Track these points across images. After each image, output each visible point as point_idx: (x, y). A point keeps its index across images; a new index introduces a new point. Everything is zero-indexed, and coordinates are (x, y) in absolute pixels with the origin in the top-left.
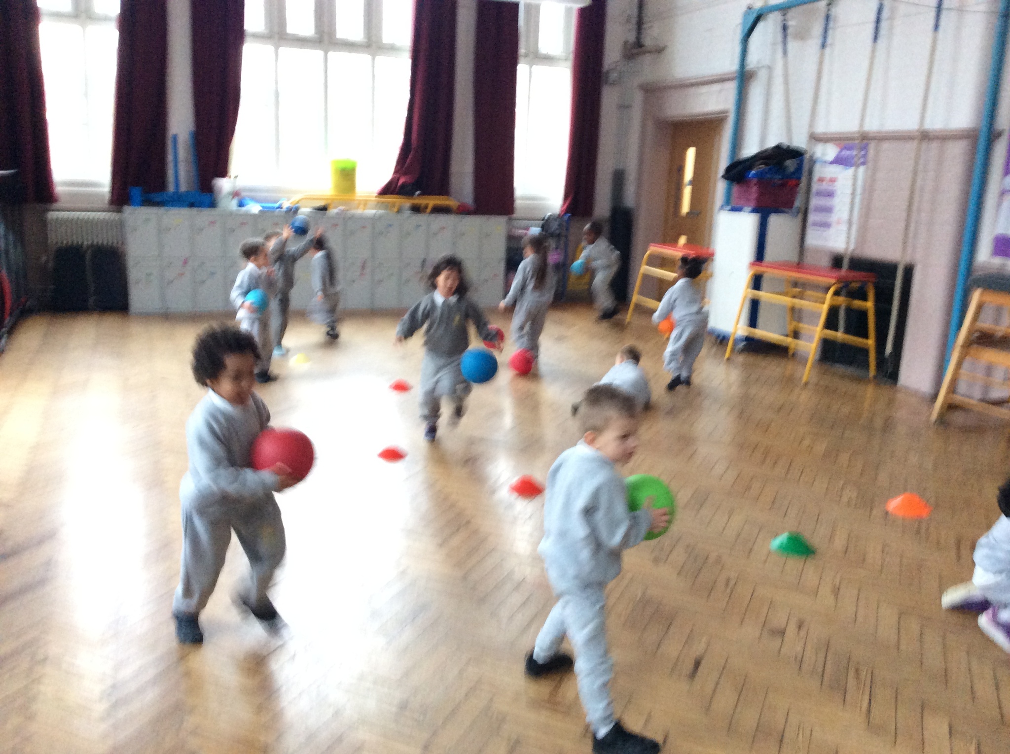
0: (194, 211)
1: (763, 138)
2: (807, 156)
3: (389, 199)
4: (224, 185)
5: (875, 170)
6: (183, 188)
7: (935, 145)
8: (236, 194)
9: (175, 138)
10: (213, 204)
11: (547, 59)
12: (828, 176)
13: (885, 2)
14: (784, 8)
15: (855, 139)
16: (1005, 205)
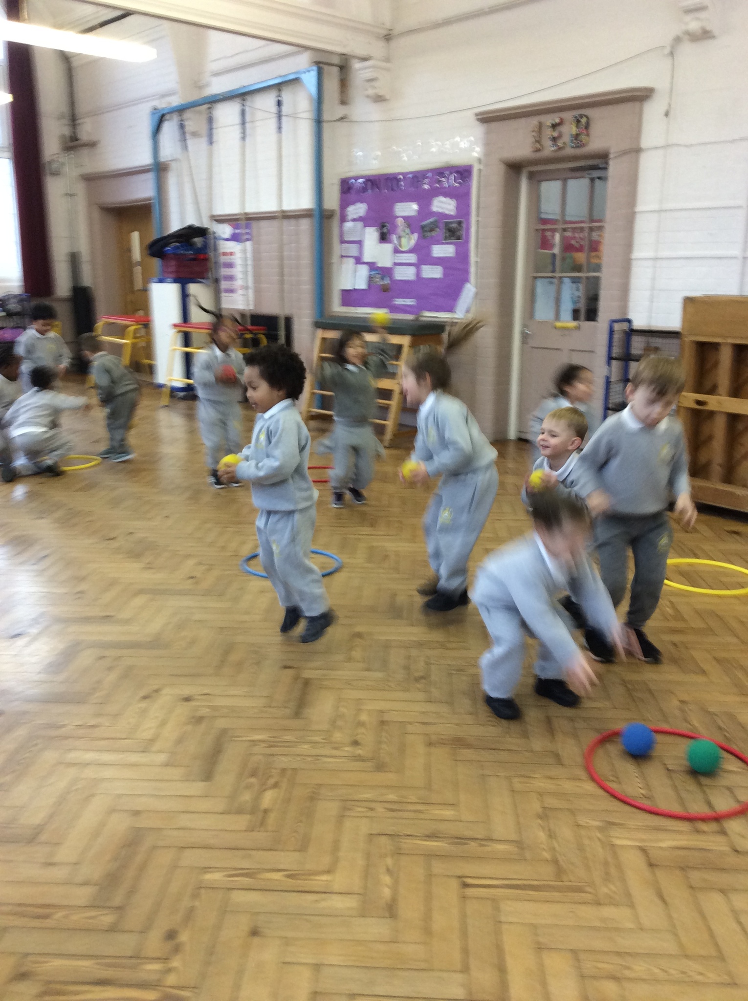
2: (211, 235)
5: (258, 244)
12: (228, 251)
13: (247, 109)
14: (181, 110)
15: (242, 219)
16: (344, 267)
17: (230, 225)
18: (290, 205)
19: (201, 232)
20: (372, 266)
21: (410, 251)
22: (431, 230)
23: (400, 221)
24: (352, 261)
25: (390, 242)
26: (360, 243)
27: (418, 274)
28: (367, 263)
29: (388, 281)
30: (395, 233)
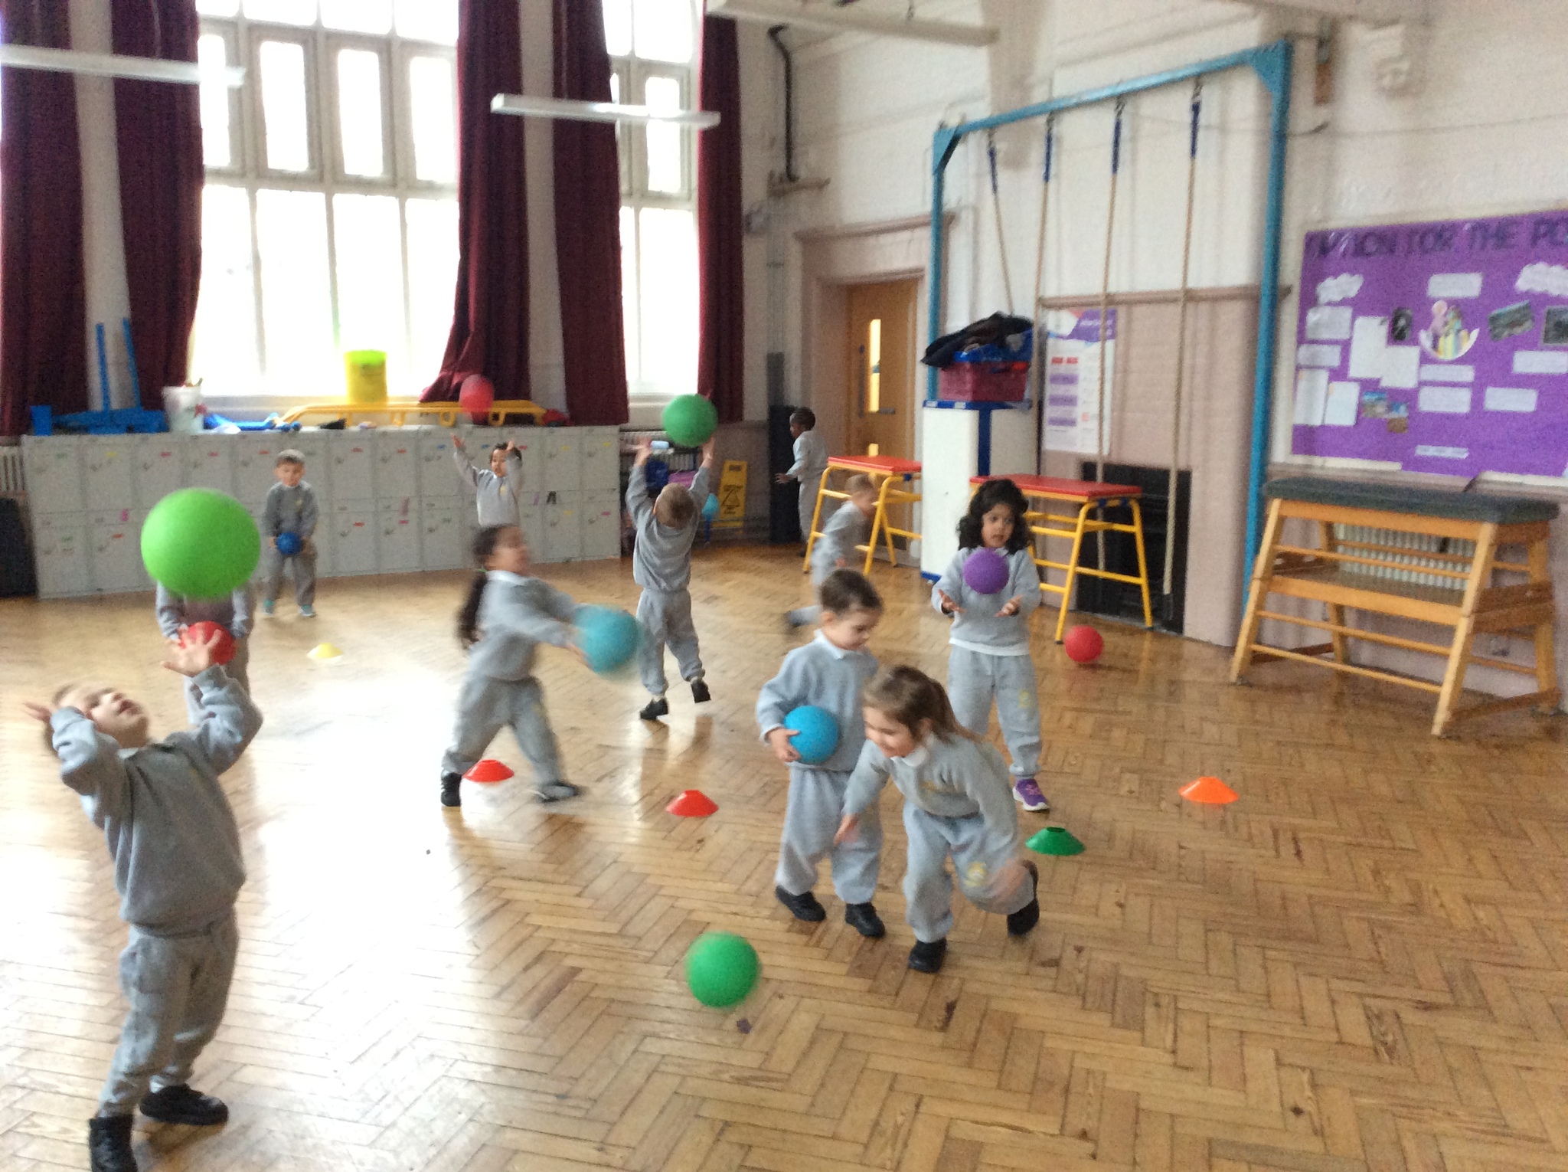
0: (137, 437)
1: (973, 306)
2: (1035, 330)
3: (438, 407)
4: (181, 396)
5: (1128, 345)
6: (115, 405)
7: (1204, 307)
8: (199, 409)
9: (100, 329)
10: (164, 427)
11: (661, 199)
12: (1065, 356)
13: (1124, 118)
14: (990, 127)
15: (1098, 304)
16: (1302, 385)
17: (1075, 313)
18: (1202, 279)
19: (1021, 326)
20: (1369, 386)
21: (1461, 361)
22: (1514, 324)
23: (1439, 309)
24: (1323, 376)
25: (1415, 342)
26: (1346, 346)
27: (1477, 401)
28: (1356, 380)
29: (1402, 412)
30: (1426, 329)
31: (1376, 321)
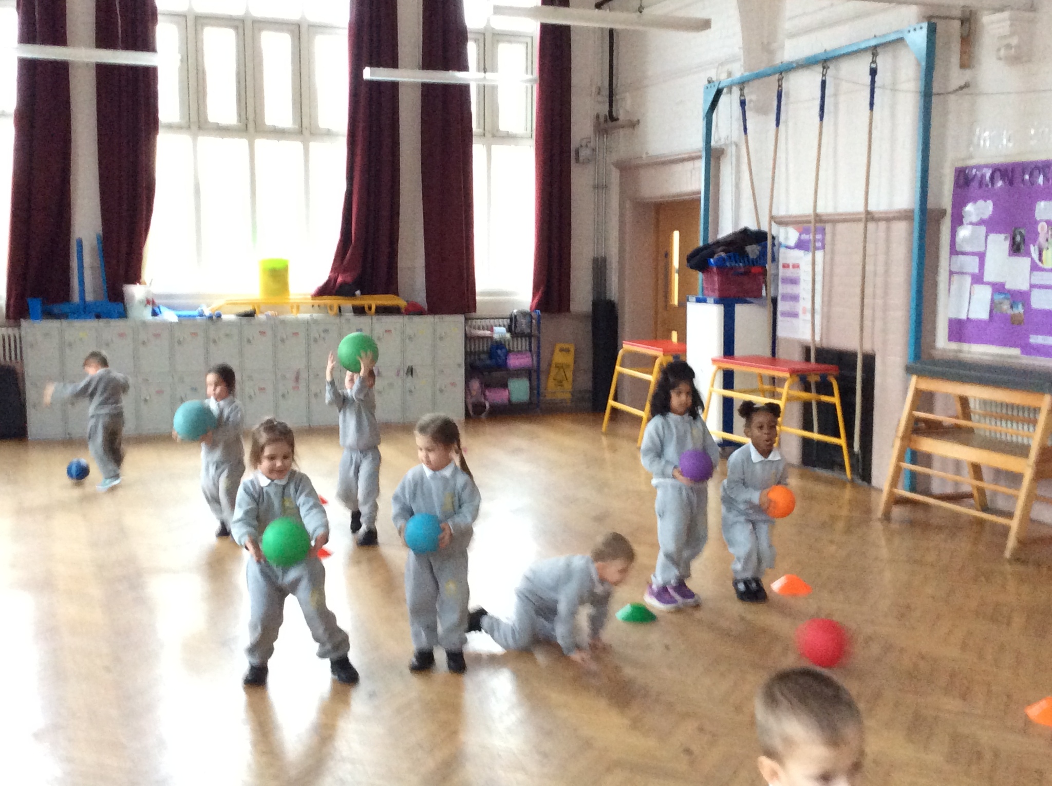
0: (101, 323)
2: (769, 240)
3: (328, 301)
4: (135, 292)
6: (89, 297)
7: (882, 225)
8: (149, 302)
9: (80, 244)
10: (123, 314)
11: (508, 137)
12: (791, 262)
13: (828, 78)
14: (742, 84)
15: (809, 222)
16: (954, 287)
17: (796, 229)
20: (998, 288)
23: (1042, 228)
24: (968, 280)
25: (1028, 254)
26: (982, 256)
28: (988, 283)
29: (1020, 309)
30: (1034, 243)
31: (1002, 236)
